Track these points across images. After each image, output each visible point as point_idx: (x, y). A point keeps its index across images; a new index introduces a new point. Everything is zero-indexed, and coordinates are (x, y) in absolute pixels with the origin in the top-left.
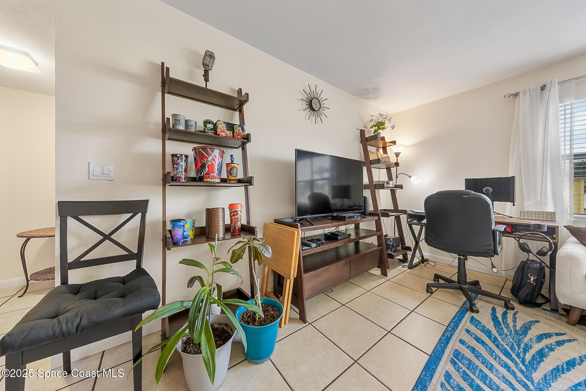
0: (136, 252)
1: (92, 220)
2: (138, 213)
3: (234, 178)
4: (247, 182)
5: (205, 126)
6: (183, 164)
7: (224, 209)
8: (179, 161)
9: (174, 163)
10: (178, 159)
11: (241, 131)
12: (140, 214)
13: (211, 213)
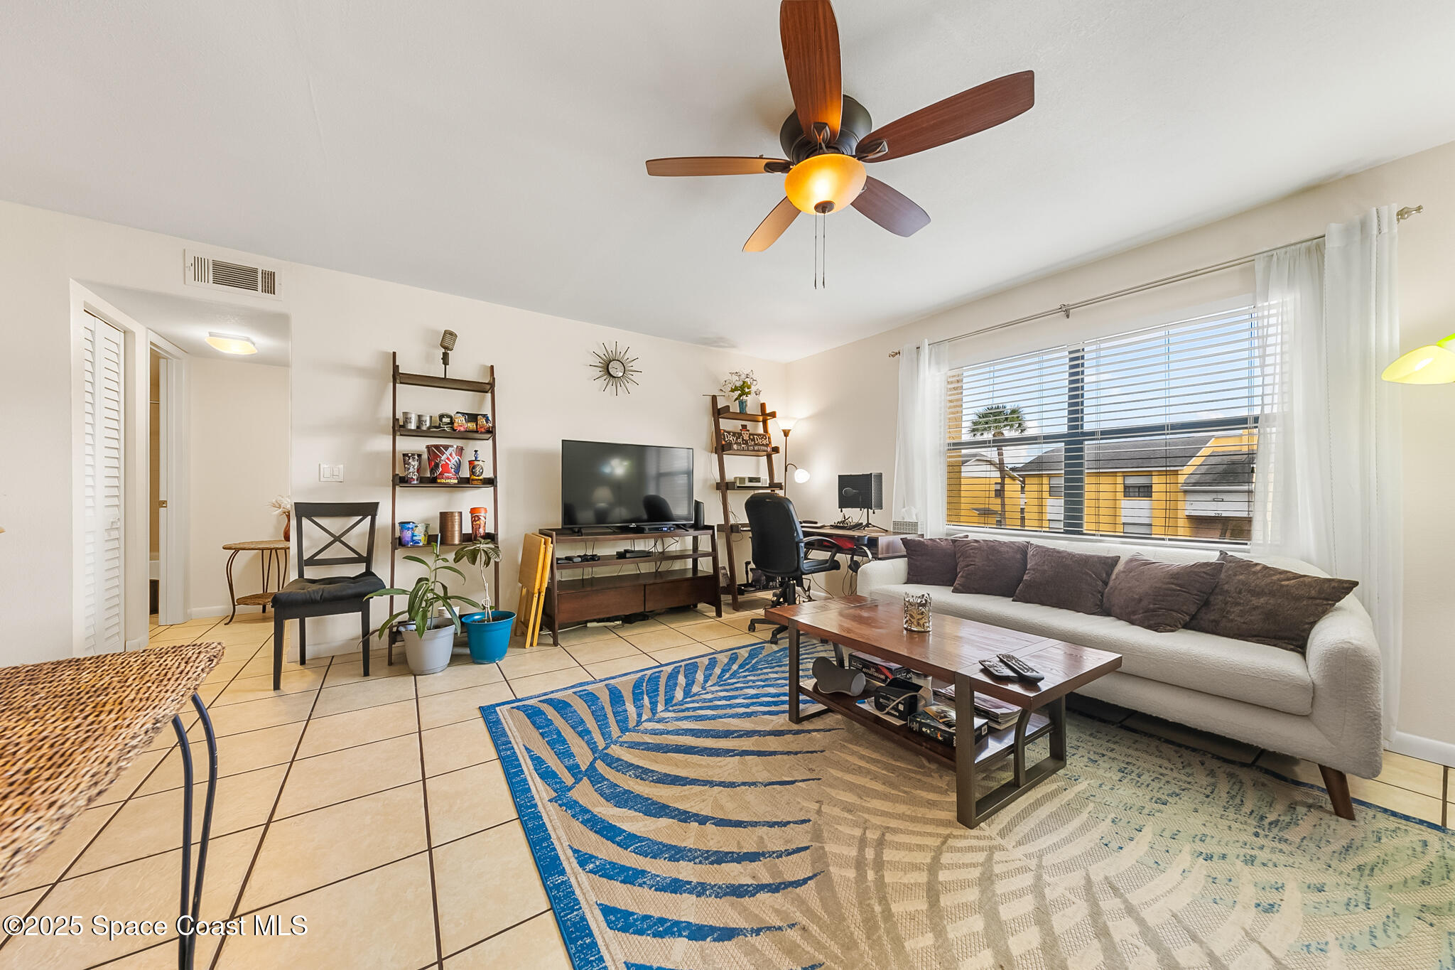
0: (365, 555)
1: (323, 521)
2: (368, 516)
3: (477, 478)
4: (491, 482)
5: (441, 420)
6: (416, 464)
7: (461, 513)
8: (410, 461)
9: (405, 463)
10: (409, 459)
11: (485, 422)
12: (370, 517)
13: (445, 518)
